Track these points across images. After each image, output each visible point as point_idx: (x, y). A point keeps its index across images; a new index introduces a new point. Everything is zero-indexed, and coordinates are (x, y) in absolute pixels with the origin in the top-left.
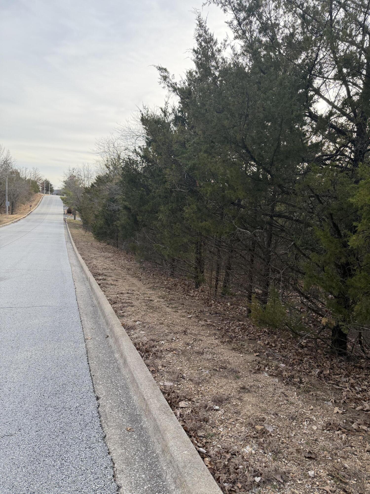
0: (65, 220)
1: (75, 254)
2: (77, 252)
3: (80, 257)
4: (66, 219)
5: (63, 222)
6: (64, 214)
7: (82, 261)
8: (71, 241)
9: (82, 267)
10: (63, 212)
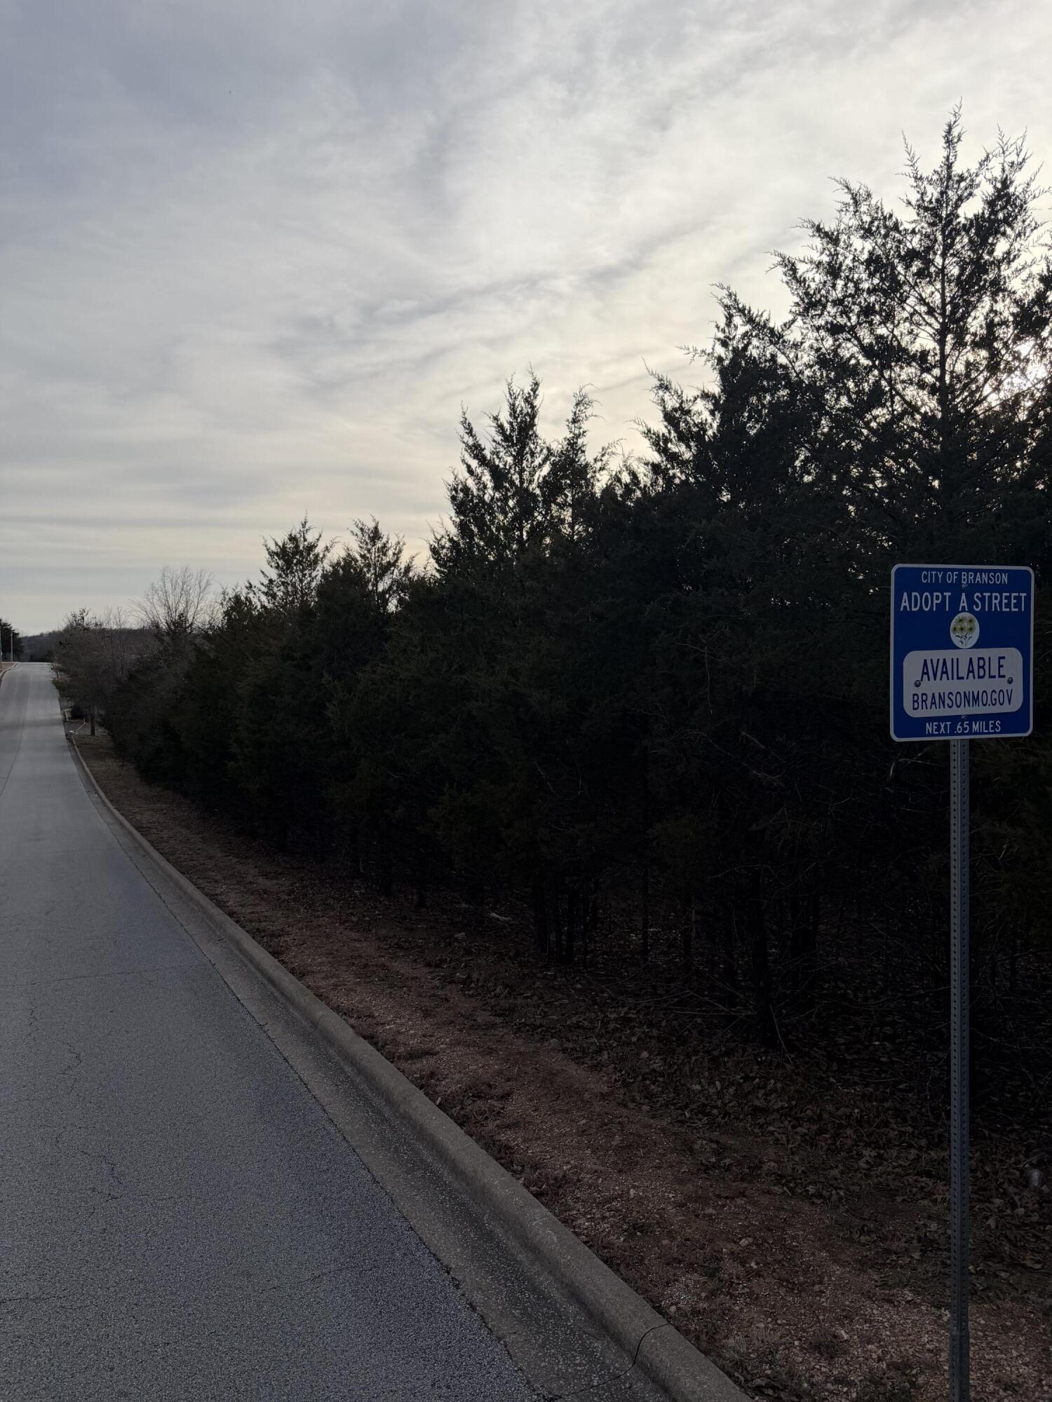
0: (68, 736)
1: (108, 809)
2: (112, 807)
3: (117, 813)
4: (71, 734)
5: (65, 743)
6: (65, 721)
7: (122, 818)
8: (96, 790)
9: (121, 824)
10: (60, 717)
